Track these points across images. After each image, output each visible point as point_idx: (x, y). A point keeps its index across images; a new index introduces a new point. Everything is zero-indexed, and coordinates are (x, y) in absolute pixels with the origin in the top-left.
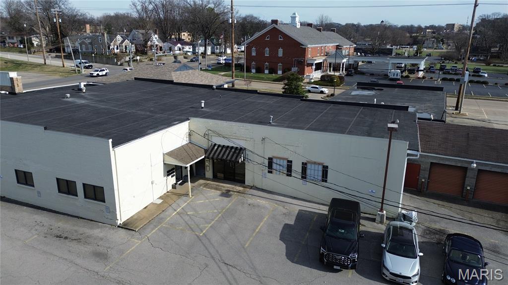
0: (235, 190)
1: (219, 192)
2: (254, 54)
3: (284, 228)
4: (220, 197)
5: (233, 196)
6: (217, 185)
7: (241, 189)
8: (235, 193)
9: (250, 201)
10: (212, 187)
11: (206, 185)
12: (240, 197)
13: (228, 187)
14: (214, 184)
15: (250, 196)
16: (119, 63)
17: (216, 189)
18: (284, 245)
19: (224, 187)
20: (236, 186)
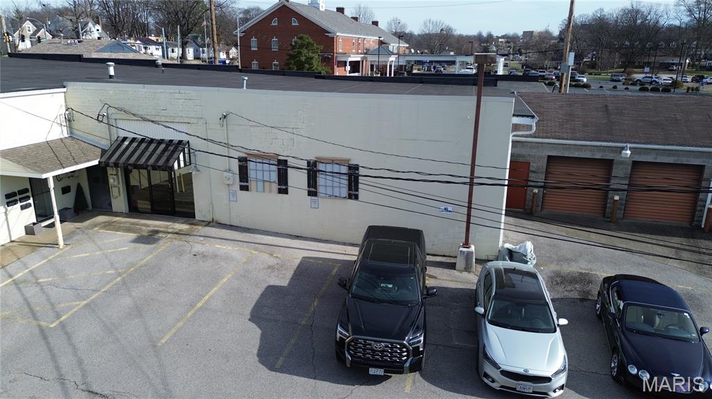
0: (170, 230)
1: (133, 236)
3: (263, 295)
4: (132, 244)
5: (161, 242)
6: (133, 224)
7: (184, 227)
8: (169, 236)
9: (198, 248)
10: (120, 227)
11: (107, 226)
12: (176, 242)
13: (156, 226)
14: (126, 222)
15: (202, 239)
17: (128, 230)
18: (259, 332)
19: (147, 226)
20: (174, 222)
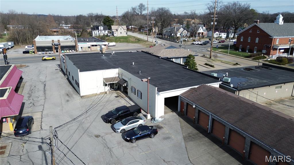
0: (122, 96)
2: (242, 40)
4: (114, 97)
7: (125, 96)
12: (119, 98)
15: (123, 99)
16: (177, 42)
